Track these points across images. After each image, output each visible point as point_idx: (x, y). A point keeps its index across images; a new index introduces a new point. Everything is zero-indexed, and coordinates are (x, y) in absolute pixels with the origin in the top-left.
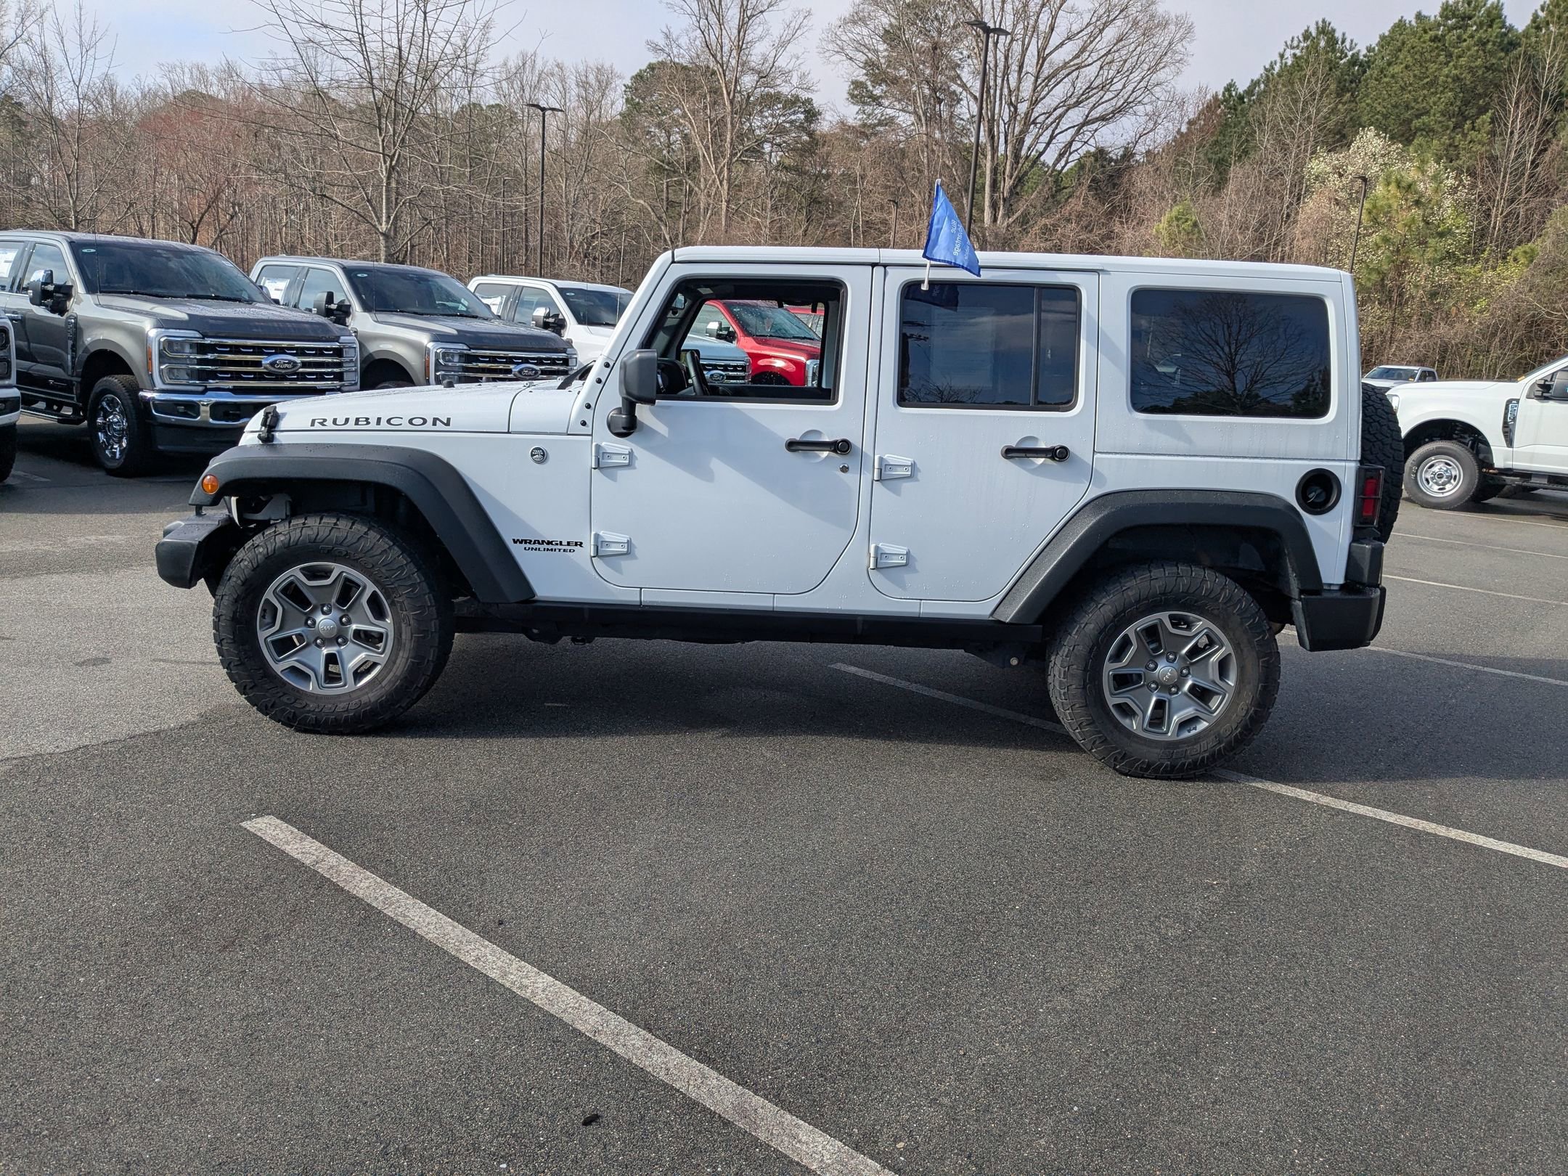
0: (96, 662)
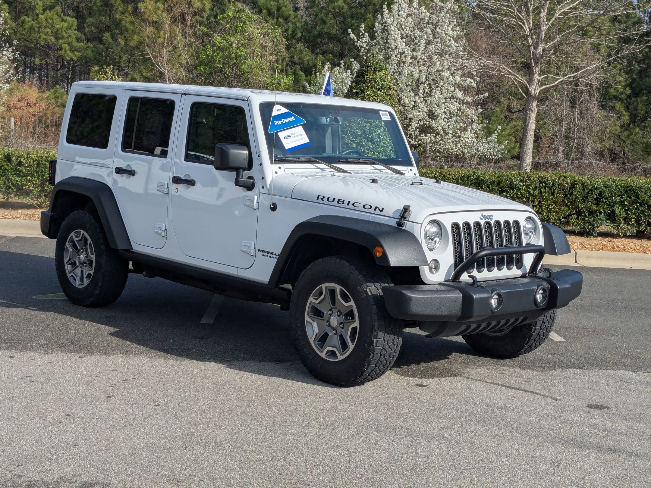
0: (596, 407)
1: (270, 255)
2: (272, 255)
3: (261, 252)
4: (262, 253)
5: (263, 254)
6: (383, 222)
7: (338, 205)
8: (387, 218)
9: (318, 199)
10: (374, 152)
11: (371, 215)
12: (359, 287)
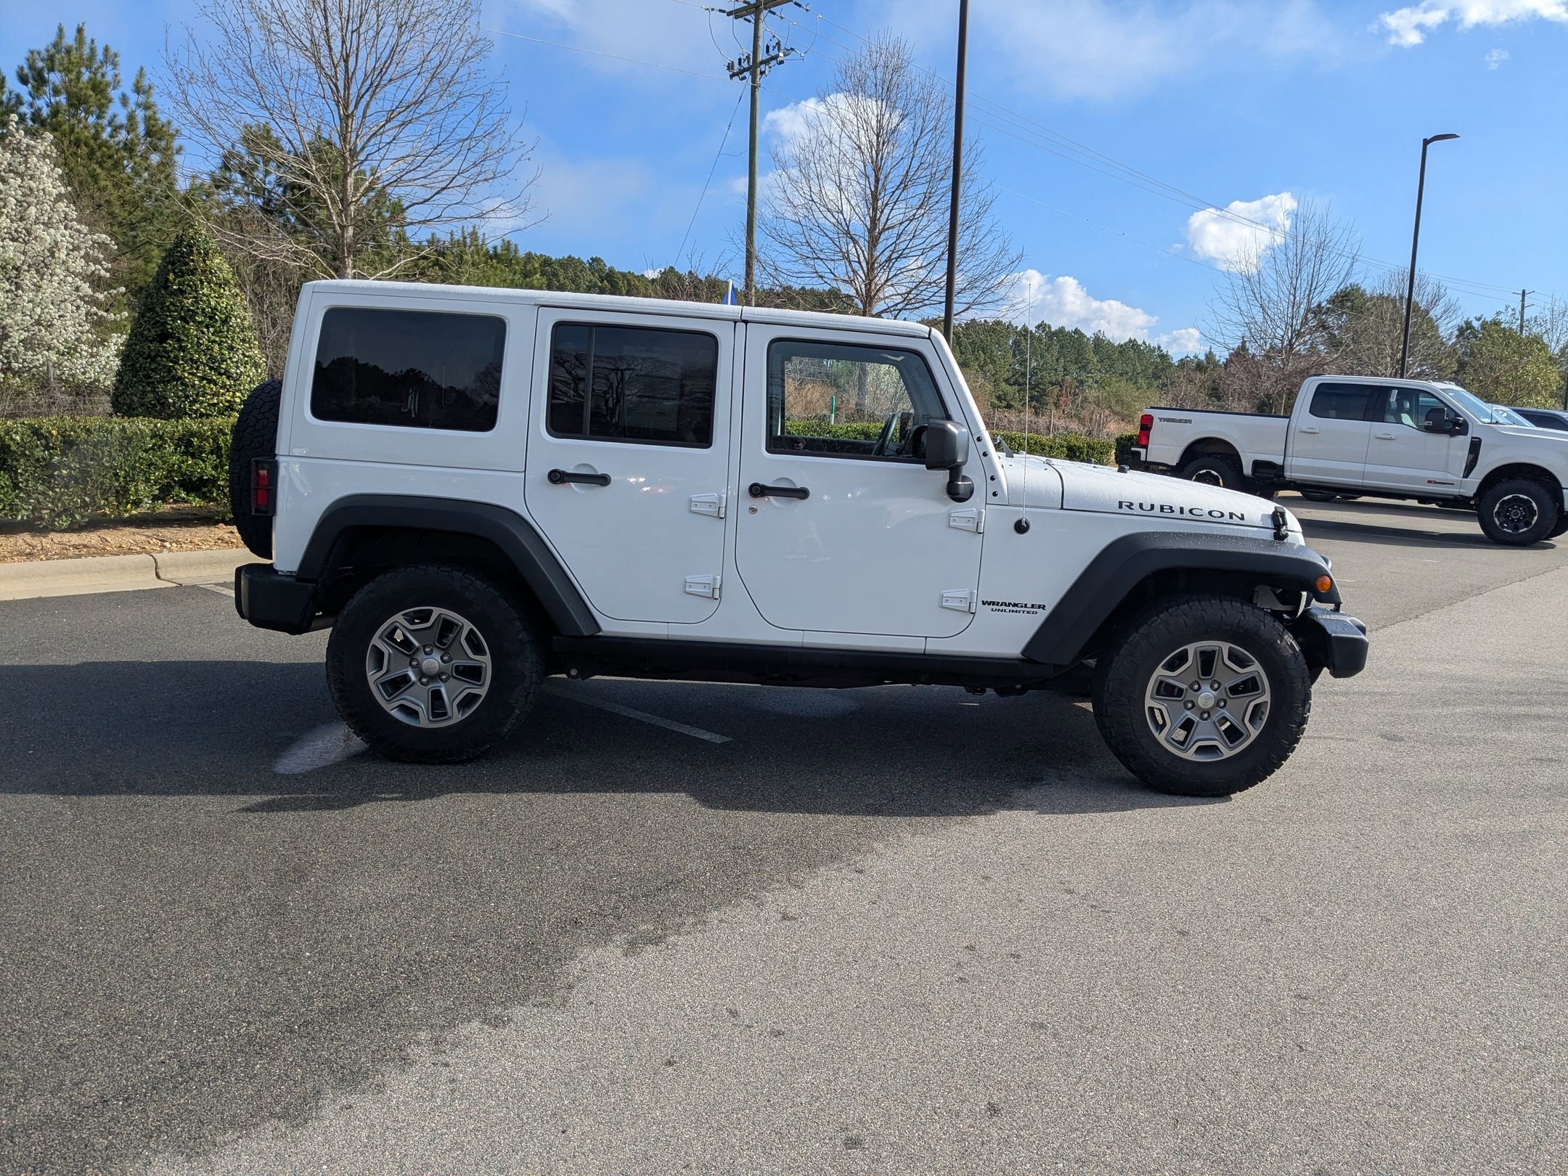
1: (1011, 608)
2: (1015, 609)
3: (989, 604)
4: (991, 606)
5: (995, 607)
7: (1163, 514)
8: (1256, 529)
9: (1120, 507)
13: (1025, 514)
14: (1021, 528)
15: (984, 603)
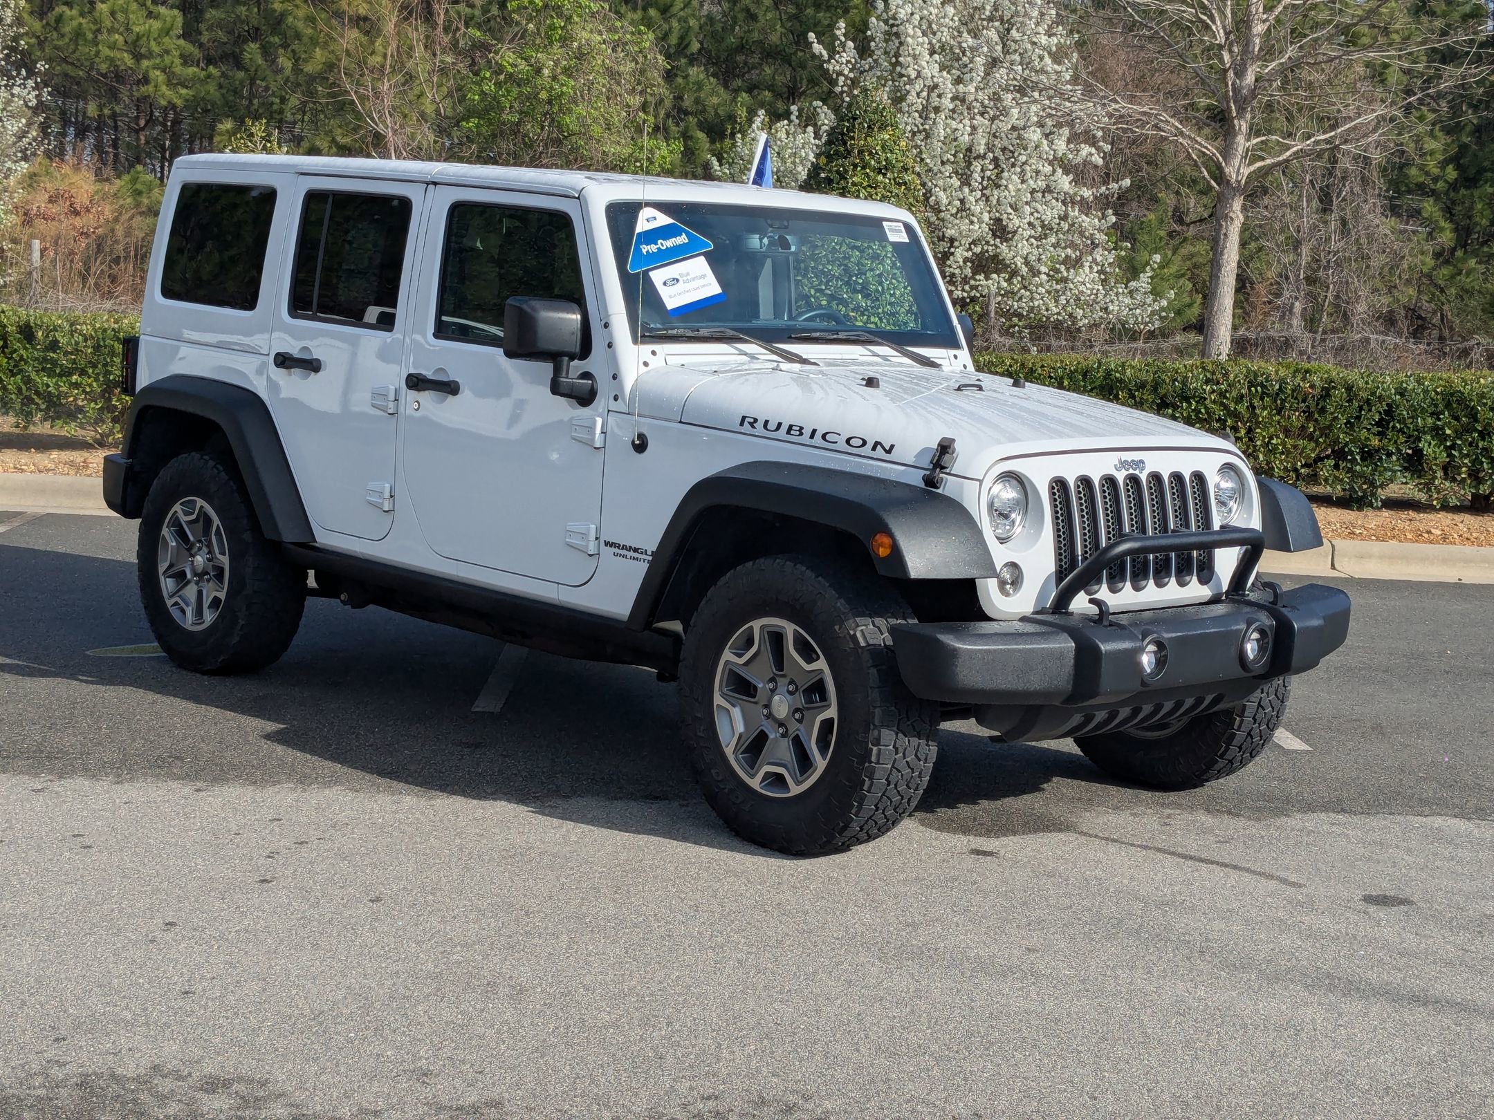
1: (631, 553)
2: (636, 555)
3: (611, 546)
5: (617, 551)
6: (893, 477)
7: (789, 438)
9: (742, 424)
10: (869, 317)
11: (865, 461)
12: (837, 627)
13: (645, 426)
14: (641, 446)
15: (607, 544)
